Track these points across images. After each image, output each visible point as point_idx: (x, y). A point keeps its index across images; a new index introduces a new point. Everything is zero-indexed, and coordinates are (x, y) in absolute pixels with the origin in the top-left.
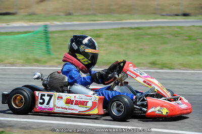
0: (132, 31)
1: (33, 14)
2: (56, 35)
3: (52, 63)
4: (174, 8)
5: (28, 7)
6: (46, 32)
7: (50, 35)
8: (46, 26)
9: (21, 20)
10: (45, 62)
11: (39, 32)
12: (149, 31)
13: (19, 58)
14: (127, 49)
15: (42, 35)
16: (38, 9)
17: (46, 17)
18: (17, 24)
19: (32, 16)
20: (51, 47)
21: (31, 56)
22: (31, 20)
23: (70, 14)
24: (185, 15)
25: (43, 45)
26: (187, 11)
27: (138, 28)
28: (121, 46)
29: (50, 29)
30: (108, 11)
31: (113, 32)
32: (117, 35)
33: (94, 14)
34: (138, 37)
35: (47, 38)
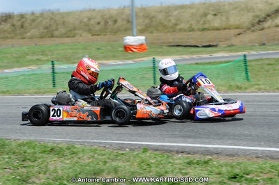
2: (253, 63)
3: (253, 89)
5: (227, 39)
6: (245, 61)
7: (248, 63)
8: (245, 56)
10: (246, 88)
11: (240, 61)
13: (222, 86)
15: (242, 64)
16: (235, 41)
17: (244, 47)
18: (219, 54)
20: (249, 74)
21: (232, 83)
22: (231, 51)
23: (264, 44)
25: (244, 73)
29: (248, 58)
35: (246, 66)
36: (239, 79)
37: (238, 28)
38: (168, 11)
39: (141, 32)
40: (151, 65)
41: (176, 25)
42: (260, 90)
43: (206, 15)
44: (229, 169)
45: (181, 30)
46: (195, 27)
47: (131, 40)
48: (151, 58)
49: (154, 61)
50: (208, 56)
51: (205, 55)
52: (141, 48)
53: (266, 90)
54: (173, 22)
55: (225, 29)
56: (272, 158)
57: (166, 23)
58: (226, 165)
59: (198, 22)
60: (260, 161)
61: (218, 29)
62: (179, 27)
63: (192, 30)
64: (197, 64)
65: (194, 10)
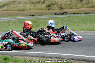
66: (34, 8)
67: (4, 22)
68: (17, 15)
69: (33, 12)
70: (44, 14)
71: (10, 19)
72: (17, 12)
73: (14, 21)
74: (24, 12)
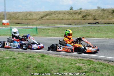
0: (57, 28)
1: (34, 24)
2: (39, 29)
3: (38, 36)
4: (68, 22)
5: (33, 22)
6: (36, 28)
7: (37, 29)
8: (36, 27)
9: (30, 25)
10: (36, 36)
12: (61, 28)
14: (56, 32)
15: (36, 29)
16: (35, 23)
17: (37, 25)
18: (30, 26)
19: (33, 24)
20: (38, 32)
21: (33, 34)
22: (33, 26)
23: (43, 24)
24: (70, 24)
25: (36, 32)
26: (71, 23)
27: (59, 28)
28: (55, 32)
29: (37, 28)
30: (52, 23)
31: (53, 28)
32: (54, 29)
33: (48, 24)
34: (58, 30)
35: (37, 30)
36: (35, 33)
37: (35, 19)
38: (16, 13)
39: (8, 19)
40: (10, 29)
41: (18, 17)
42: (39, 36)
43: (26, 15)
44: (29, 55)
45: (19, 19)
46: (24, 18)
47: (4, 21)
48: (10, 27)
49: (11, 28)
50: (26, 27)
51: (26, 26)
52: (7, 24)
53: (41, 36)
54: (17, 17)
55: (32, 19)
56: (40, 53)
57: (15, 17)
58: (28, 54)
59: (24, 17)
60: (37, 53)
61: (30, 19)
62: (19, 18)
63: (23, 19)
64: (23, 29)
65: (23, 14)
66: (71, 18)
67: (45, 28)
68: (57, 23)
69: (70, 21)
70: (79, 24)
71: (51, 26)
72: (57, 21)
73: (54, 28)
74: (63, 21)
